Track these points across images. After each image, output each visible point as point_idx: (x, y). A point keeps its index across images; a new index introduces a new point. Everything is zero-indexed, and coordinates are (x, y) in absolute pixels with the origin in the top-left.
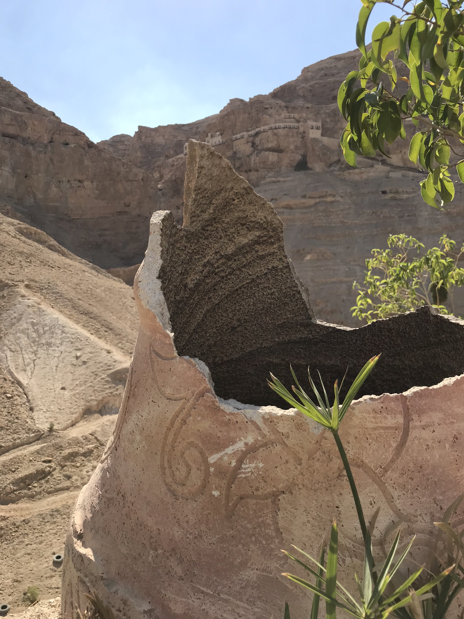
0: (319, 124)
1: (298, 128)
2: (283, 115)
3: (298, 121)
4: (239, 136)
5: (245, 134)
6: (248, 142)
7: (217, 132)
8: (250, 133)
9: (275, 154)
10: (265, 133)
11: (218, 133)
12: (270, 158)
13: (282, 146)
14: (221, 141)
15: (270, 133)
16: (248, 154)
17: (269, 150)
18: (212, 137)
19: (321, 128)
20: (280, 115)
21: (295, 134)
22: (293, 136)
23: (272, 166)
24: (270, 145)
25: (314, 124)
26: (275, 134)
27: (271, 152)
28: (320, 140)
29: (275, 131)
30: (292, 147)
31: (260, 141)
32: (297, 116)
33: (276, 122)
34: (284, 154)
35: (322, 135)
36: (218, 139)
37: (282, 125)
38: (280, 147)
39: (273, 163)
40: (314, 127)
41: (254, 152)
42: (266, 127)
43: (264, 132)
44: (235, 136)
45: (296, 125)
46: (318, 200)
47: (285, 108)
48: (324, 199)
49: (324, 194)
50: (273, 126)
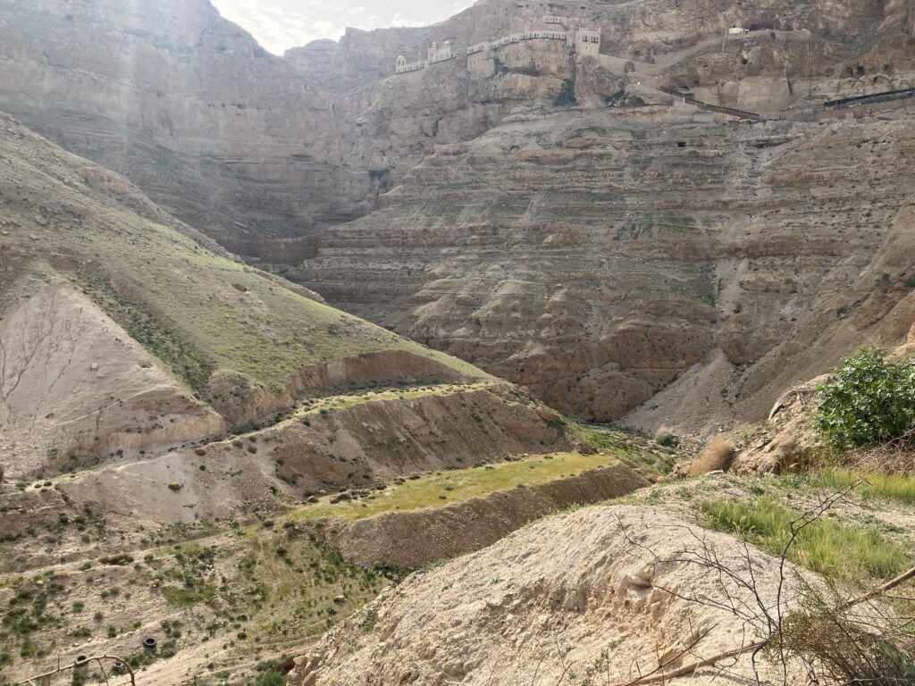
0: (597, 34)
1: (565, 40)
2: (544, 18)
3: (567, 29)
4: (476, 48)
5: (486, 45)
6: (488, 59)
7: (445, 40)
8: (493, 43)
9: (528, 78)
10: (515, 45)
11: (447, 42)
12: (520, 83)
13: (539, 66)
14: (450, 54)
15: (521, 44)
16: (487, 76)
17: (517, 70)
18: (437, 47)
19: (599, 41)
20: (539, 17)
21: (560, 48)
22: (556, 51)
23: (521, 97)
24: (520, 64)
25: (590, 34)
26: (530, 48)
27: (521, 75)
28: (597, 59)
29: (530, 42)
30: (554, 68)
31: (506, 57)
32: (565, 20)
33: (532, 28)
34: (541, 78)
35: (601, 51)
36: (446, 52)
37: (541, 33)
38: (534, 66)
39: (522, 93)
40: (589, 39)
41: (496, 73)
42: (517, 36)
43: (513, 43)
44: (470, 48)
45: (562, 33)
46: (579, 152)
47: (548, 8)
48: (589, 151)
49: (590, 142)
50: (527, 33)
